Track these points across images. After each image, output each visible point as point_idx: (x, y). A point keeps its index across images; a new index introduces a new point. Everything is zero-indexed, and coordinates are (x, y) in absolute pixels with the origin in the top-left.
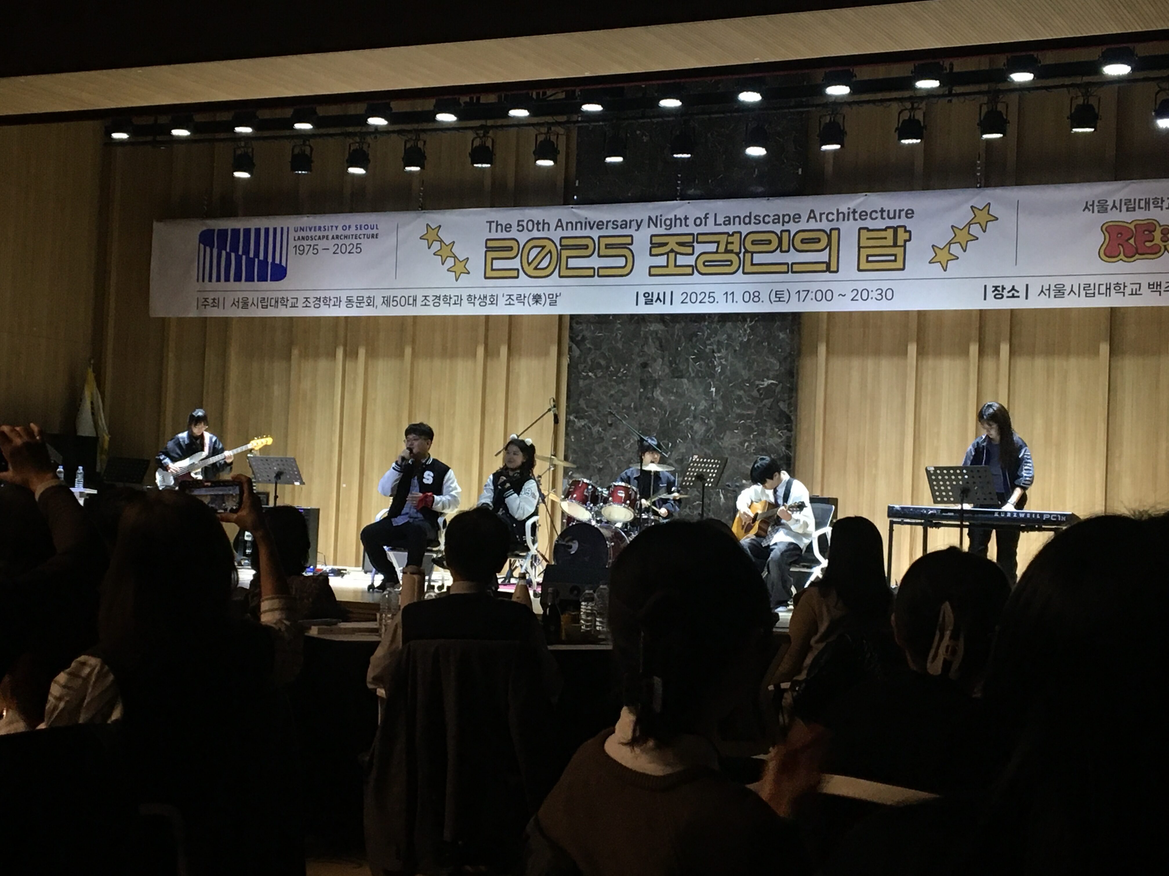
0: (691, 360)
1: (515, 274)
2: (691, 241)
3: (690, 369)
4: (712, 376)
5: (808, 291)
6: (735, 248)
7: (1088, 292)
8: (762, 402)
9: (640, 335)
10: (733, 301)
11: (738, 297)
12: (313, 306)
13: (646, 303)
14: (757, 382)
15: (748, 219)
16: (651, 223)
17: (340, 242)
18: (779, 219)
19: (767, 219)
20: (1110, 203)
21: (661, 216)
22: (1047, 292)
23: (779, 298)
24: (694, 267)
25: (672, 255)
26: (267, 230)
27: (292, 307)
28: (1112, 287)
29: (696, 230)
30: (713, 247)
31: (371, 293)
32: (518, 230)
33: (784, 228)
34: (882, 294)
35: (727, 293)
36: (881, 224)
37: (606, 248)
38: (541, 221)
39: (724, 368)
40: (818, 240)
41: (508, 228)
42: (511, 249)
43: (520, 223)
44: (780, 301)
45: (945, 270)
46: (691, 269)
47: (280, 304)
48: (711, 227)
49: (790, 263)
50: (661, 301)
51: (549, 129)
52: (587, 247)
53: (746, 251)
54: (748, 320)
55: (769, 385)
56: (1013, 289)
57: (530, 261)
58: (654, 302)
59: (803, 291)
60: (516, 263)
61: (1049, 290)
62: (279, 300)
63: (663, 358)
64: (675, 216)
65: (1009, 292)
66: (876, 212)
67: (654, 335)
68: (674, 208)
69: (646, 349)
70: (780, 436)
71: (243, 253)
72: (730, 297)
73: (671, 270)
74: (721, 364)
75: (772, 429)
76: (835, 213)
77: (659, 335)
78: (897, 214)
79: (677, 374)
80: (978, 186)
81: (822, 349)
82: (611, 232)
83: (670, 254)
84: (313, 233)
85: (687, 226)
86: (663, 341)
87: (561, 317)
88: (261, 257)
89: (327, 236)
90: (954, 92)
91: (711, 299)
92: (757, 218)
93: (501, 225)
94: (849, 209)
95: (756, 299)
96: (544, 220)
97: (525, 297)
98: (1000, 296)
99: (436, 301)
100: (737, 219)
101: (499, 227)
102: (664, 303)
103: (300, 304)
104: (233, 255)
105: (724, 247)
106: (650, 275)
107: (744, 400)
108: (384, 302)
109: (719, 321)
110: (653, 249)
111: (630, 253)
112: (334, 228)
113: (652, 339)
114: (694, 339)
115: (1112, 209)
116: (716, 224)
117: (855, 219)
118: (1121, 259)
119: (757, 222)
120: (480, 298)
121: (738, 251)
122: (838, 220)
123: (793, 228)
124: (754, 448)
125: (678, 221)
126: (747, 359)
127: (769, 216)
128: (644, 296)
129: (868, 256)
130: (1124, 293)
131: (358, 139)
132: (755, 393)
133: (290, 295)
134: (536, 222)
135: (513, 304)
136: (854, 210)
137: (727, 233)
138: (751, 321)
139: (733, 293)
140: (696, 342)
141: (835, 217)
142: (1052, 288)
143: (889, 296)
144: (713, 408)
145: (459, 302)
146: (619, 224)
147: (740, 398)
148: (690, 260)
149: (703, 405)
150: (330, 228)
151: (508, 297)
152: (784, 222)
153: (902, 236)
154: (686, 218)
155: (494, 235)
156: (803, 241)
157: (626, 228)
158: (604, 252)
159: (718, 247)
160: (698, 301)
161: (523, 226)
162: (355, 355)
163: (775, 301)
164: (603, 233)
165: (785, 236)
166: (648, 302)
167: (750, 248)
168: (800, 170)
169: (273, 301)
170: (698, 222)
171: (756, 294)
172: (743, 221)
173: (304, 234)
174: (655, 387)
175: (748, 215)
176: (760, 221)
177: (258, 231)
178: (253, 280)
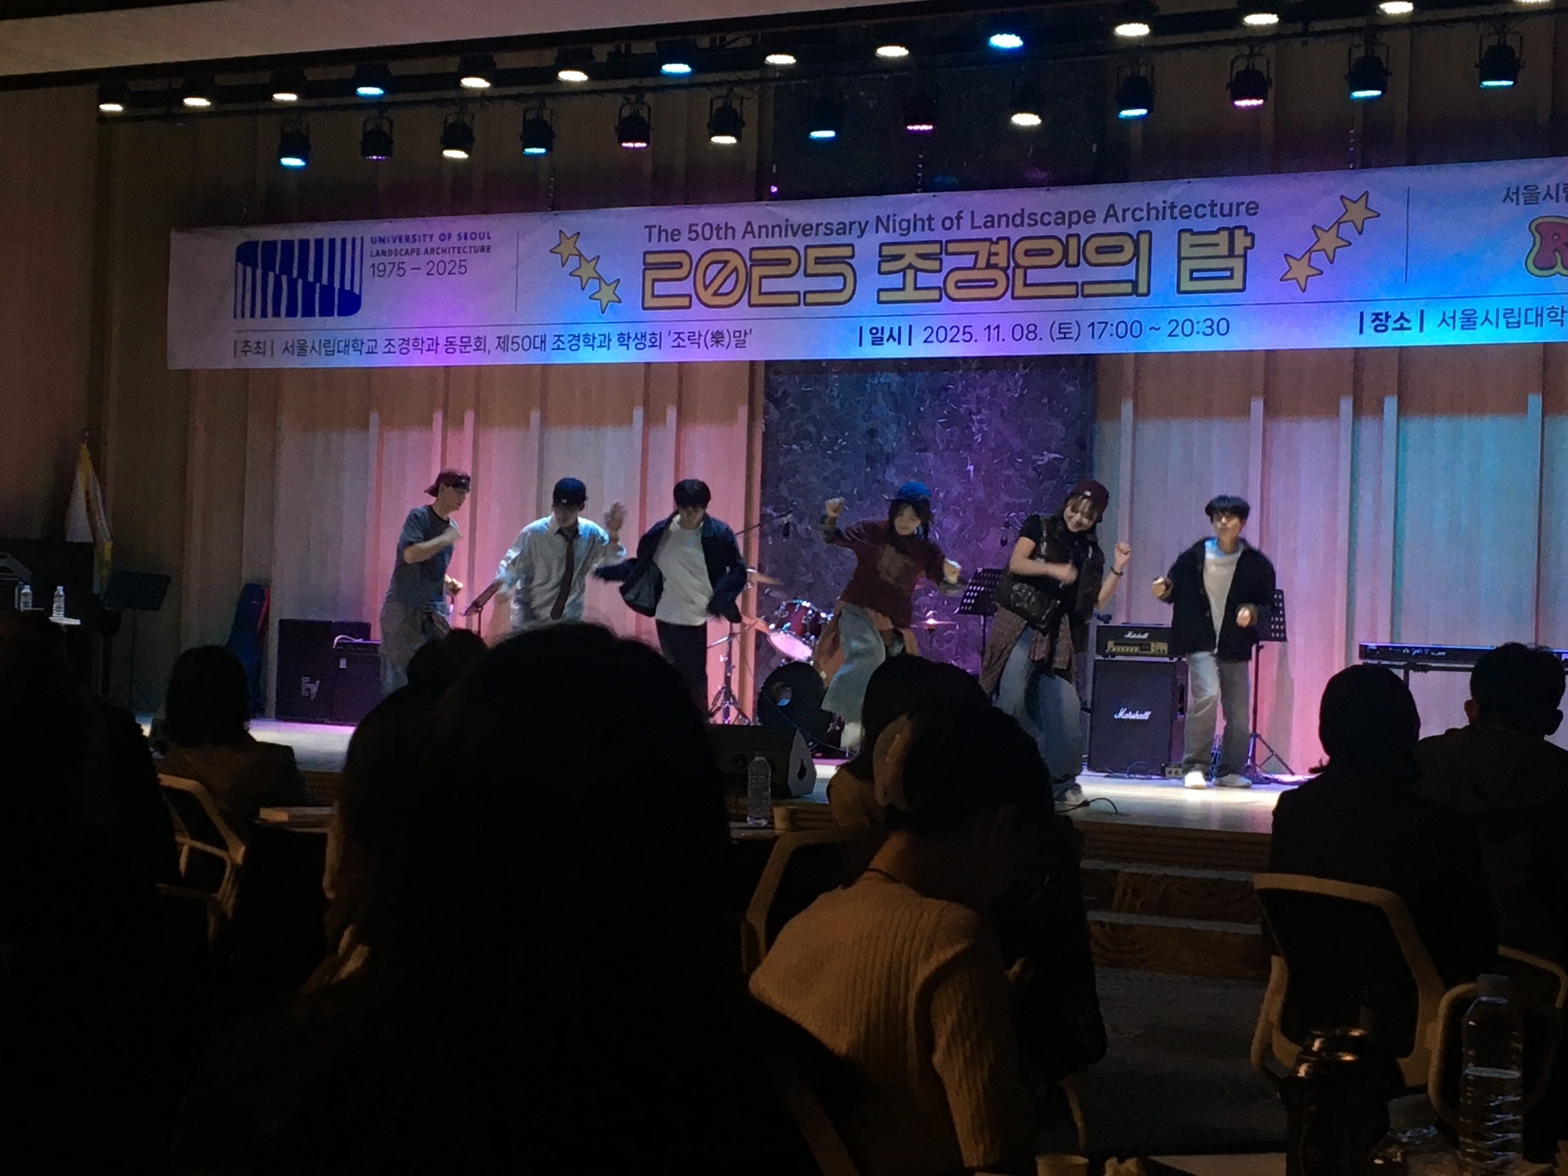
0: (939, 426)
1: (685, 301)
2: (938, 251)
3: (938, 439)
4: (969, 448)
5: (1107, 323)
6: (1001, 260)
7: (1511, 320)
8: (1040, 485)
9: (866, 389)
10: (998, 340)
11: (1005, 333)
12: (398, 352)
13: (873, 343)
14: (1034, 457)
15: (1019, 218)
16: (880, 226)
17: (435, 258)
18: (1063, 218)
19: (1046, 219)
20: (1542, 189)
21: (895, 215)
22: (1450, 321)
23: (1065, 333)
24: (942, 290)
25: (910, 273)
26: (332, 242)
27: (368, 353)
28: (1545, 313)
29: (944, 236)
30: (968, 261)
31: (480, 332)
32: (690, 239)
33: (1072, 231)
34: (1213, 328)
35: (989, 327)
36: (1209, 224)
37: (816, 263)
38: (723, 225)
39: (986, 436)
40: (1119, 249)
41: (675, 235)
42: (680, 265)
43: (693, 228)
44: (1065, 338)
45: (1304, 291)
46: (937, 292)
47: (351, 348)
48: (966, 231)
49: (1080, 283)
50: (894, 340)
51: (730, 91)
52: (787, 262)
53: (1017, 266)
54: (1021, 365)
55: (1051, 461)
56: (1402, 317)
57: (707, 282)
58: (885, 341)
59: (1099, 323)
60: (686, 287)
61: (1454, 318)
62: (351, 343)
63: (899, 423)
64: (915, 215)
65: (1396, 322)
66: (1204, 206)
67: (886, 389)
68: (911, 204)
69: (874, 409)
71: (299, 276)
72: (994, 333)
73: (910, 294)
74: (981, 430)
76: (1145, 208)
77: (892, 389)
78: (1234, 209)
79: (920, 445)
80: (1351, 166)
81: (1127, 408)
82: (822, 240)
83: (908, 271)
84: (398, 246)
85: (931, 229)
86: (899, 398)
87: (752, 363)
88: (325, 281)
89: (418, 250)
90: (1310, 30)
91: (967, 337)
92: (1033, 217)
93: (666, 231)
94: (1165, 202)
95: (1031, 336)
96: (726, 224)
97: (700, 336)
98: (1383, 328)
99: (574, 342)
100: (1004, 219)
101: (663, 234)
102: (899, 343)
103: (381, 348)
104: (284, 278)
105: (985, 261)
106: (879, 302)
107: (1015, 483)
108: (499, 344)
109: (979, 369)
110: (883, 264)
111: (850, 269)
112: (428, 239)
113: (884, 395)
114: (944, 394)
115: (1544, 198)
116: (973, 227)
117: (1173, 218)
118: (1558, 273)
119: (1033, 222)
120: (636, 337)
121: (1005, 265)
122: (1148, 219)
125: (919, 223)
126: (1019, 423)
127: (1049, 214)
128: (871, 333)
129: (1192, 271)
130: (1562, 321)
131: (456, 108)
132: (1031, 473)
133: (366, 336)
134: (715, 226)
135: (684, 347)
136: (1172, 203)
137: (989, 240)
138: (1025, 368)
139: (998, 327)
140: (946, 398)
141: (1144, 214)
143: (1223, 328)
144: (970, 495)
145: (606, 344)
146: (835, 227)
147: (1009, 480)
148: (937, 280)
149: (957, 490)
150: (422, 238)
151: (676, 336)
152: (1071, 222)
153: (1241, 241)
154: (930, 219)
155: (654, 246)
156: (1100, 250)
157: (844, 233)
158: (813, 268)
159: (976, 259)
160: (949, 338)
161: (696, 232)
162: (460, 424)
163: (1058, 338)
164: (810, 241)
165: (1073, 242)
166: (877, 341)
167: (1024, 261)
168: (1095, 146)
169: (342, 344)
170: (948, 223)
171: (1032, 328)
172: (1010, 221)
173: (385, 247)
174: (888, 464)
175: (1020, 212)
176: (1036, 222)
177: (319, 243)
178: (313, 315)
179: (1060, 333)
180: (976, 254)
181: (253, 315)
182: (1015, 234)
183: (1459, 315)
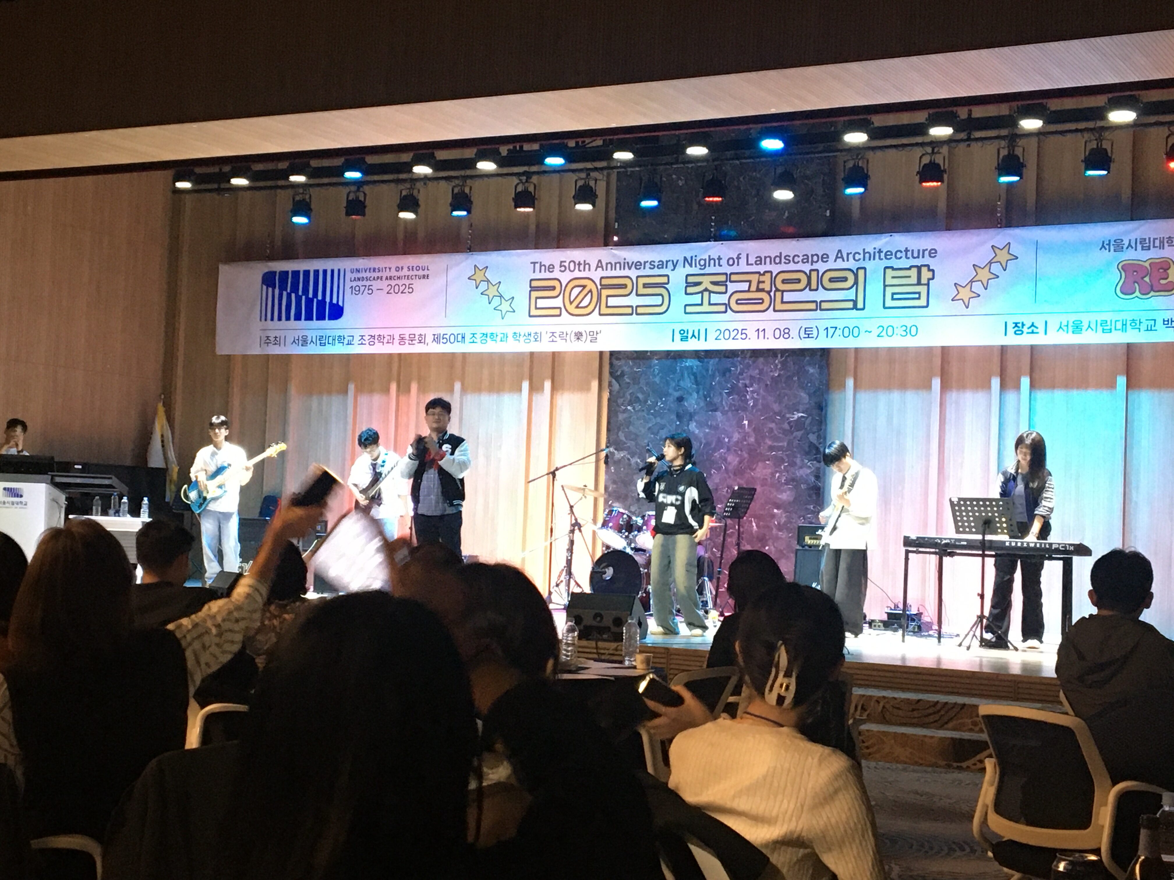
0: (725, 394)
1: (557, 312)
2: (725, 280)
3: (724, 403)
4: (745, 409)
5: (836, 328)
6: (767, 286)
7: (1105, 328)
8: (792, 434)
9: (676, 370)
10: (764, 338)
11: (769, 333)
12: (367, 344)
13: (681, 340)
14: (788, 416)
15: (778, 259)
16: (686, 263)
17: (393, 283)
18: (808, 259)
19: (796, 259)
20: (1126, 242)
21: (696, 256)
22: (1065, 328)
23: (809, 334)
24: (727, 305)
25: (706, 294)
26: (325, 272)
27: (348, 344)
28: (1128, 323)
29: (729, 270)
30: (745, 286)
31: (422, 331)
32: (561, 271)
33: (813, 267)
34: (907, 331)
35: (758, 330)
36: (904, 263)
37: (644, 287)
38: (582, 262)
39: (756, 401)
40: (845, 279)
41: (551, 268)
42: (553, 288)
43: (563, 264)
44: (808, 337)
45: (967, 307)
46: (724, 307)
47: (337, 341)
48: (743, 267)
49: (818, 301)
50: (695, 338)
51: (588, 175)
52: (624, 286)
53: (777, 290)
54: (779, 356)
55: (799, 418)
56: (1033, 325)
57: (572, 300)
58: (689, 339)
59: (831, 327)
60: (558, 302)
61: (1067, 326)
62: (337, 338)
63: (698, 393)
64: (709, 256)
65: (1029, 328)
66: (901, 252)
67: (690, 370)
68: (707, 249)
69: (682, 383)
70: (810, 467)
71: (303, 293)
72: (761, 334)
73: (706, 308)
74: (752, 398)
75: (802, 460)
76: (862, 253)
77: (694, 371)
78: (921, 253)
79: (712, 407)
80: (999, 226)
81: (850, 383)
82: (648, 272)
83: (704, 293)
84: (368, 274)
85: (720, 265)
86: (699, 376)
87: (601, 353)
88: (320, 298)
89: (382, 277)
90: (972, 137)
91: (744, 336)
92: (787, 258)
93: (545, 266)
94: (875, 248)
95: (786, 336)
96: (585, 261)
97: (567, 334)
98: (1020, 332)
99: (483, 338)
100: (768, 259)
101: (543, 268)
102: (699, 339)
103: (356, 341)
104: (293, 295)
105: (756, 287)
106: (686, 313)
107: (776, 432)
108: (434, 339)
109: (751, 357)
110: (688, 288)
111: (666, 292)
112: (388, 270)
113: (688, 374)
114: (728, 375)
115: (1127, 248)
116: (748, 264)
117: (880, 259)
118: (1137, 297)
119: (787, 261)
120: (525, 335)
121: (769, 289)
122: (864, 260)
124: (785, 478)
125: (712, 262)
126: (778, 393)
127: (799, 256)
128: (680, 333)
129: (893, 294)
130: (1139, 329)
131: (408, 185)
132: (786, 426)
133: (346, 333)
134: (577, 263)
135: (556, 341)
136: (880, 250)
137: (759, 273)
138: (782, 357)
139: (764, 330)
140: (730, 377)
141: (861, 256)
142: (1071, 324)
143: (913, 332)
144: (746, 440)
145: (505, 340)
146: (656, 264)
147: (771, 430)
148: (724, 299)
149: (736, 437)
150: (384, 270)
151: (551, 334)
152: (812, 262)
153: (926, 274)
154: (719, 259)
155: (537, 275)
156: (831, 280)
157: (662, 268)
158: (642, 291)
159: (750, 286)
160: (731, 338)
161: (565, 266)
162: (408, 391)
163: (804, 338)
164: (641, 272)
165: (814, 275)
166: (684, 339)
167: (781, 286)
168: (828, 211)
169: (331, 339)
170: (731, 262)
171: (787, 331)
172: (773, 261)
173: (360, 275)
174: (691, 420)
175: (779, 255)
176: (790, 261)
177: (316, 272)
178: (312, 319)
179: (805, 334)
181: (272, 319)
182: (775, 269)
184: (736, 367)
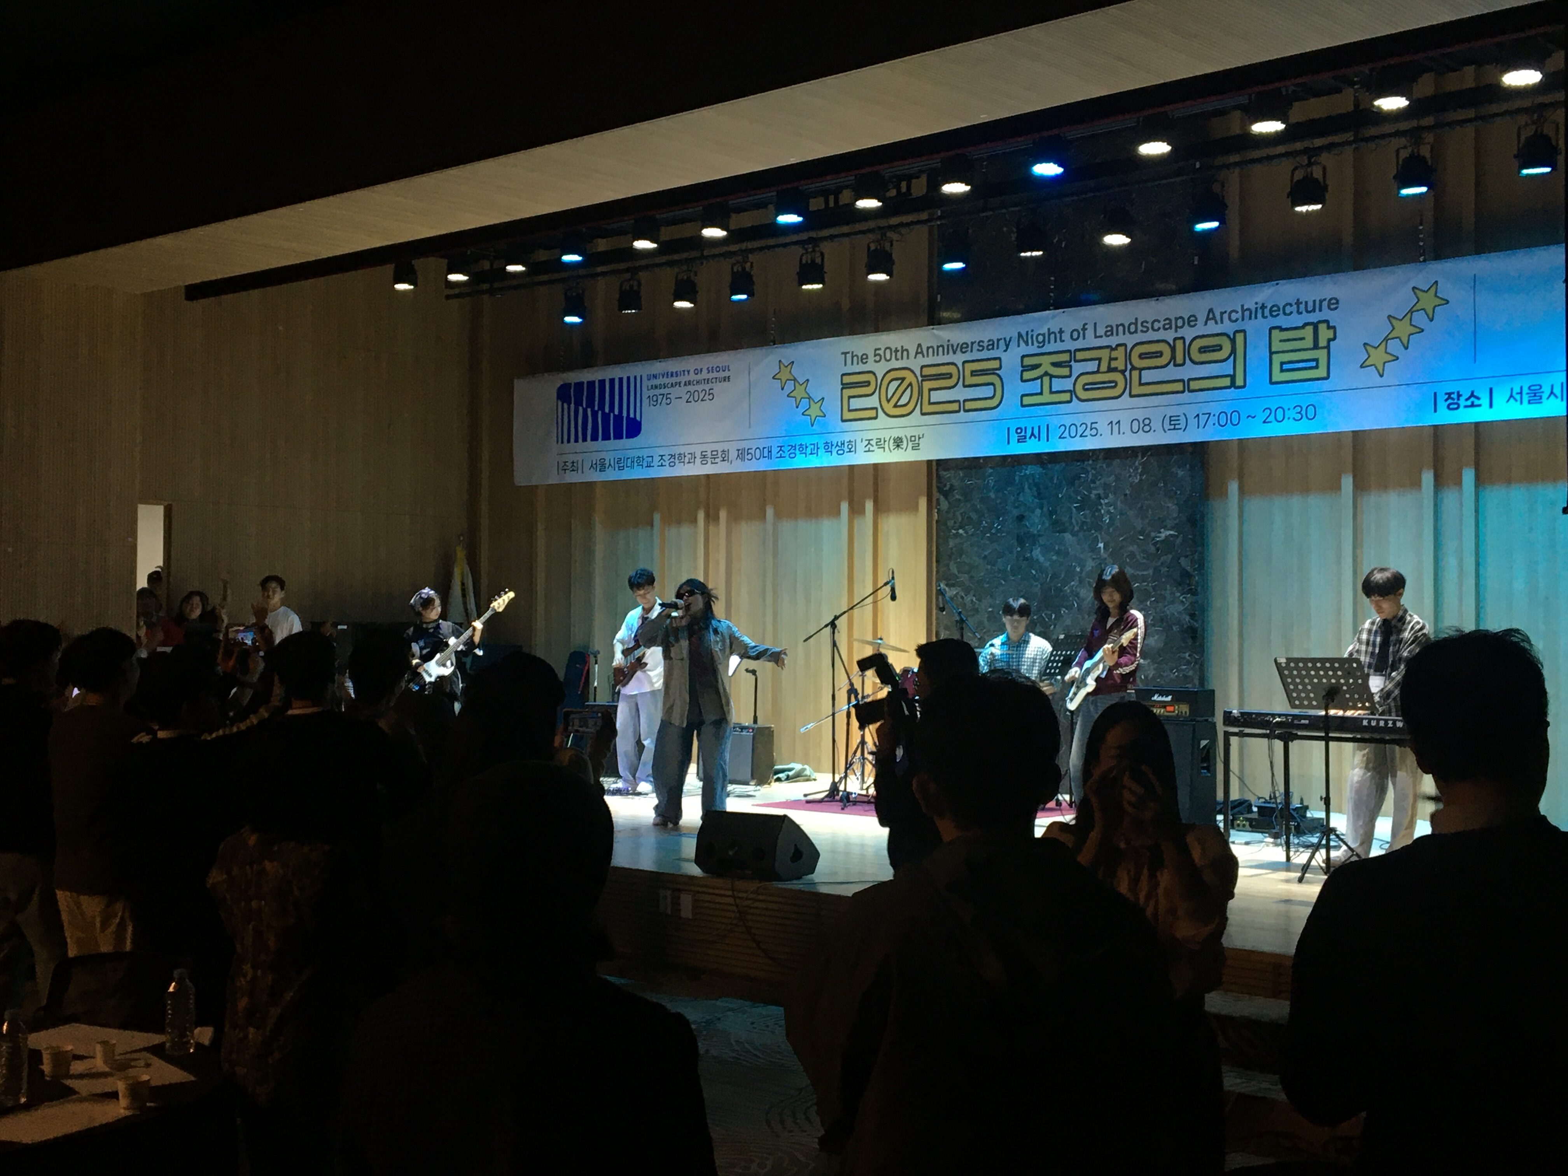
0: (1074, 509)
1: (872, 413)
2: (1068, 359)
3: (1074, 521)
4: (1099, 528)
5: (1210, 414)
6: (1119, 364)
8: (1159, 559)
9: (1014, 479)
10: (1119, 433)
11: (1125, 427)
12: (668, 465)
13: (1019, 441)
14: (1153, 534)
15: (1134, 327)
16: (1021, 342)
17: (691, 388)
18: (1170, 323)
19: (1156, 325)
21: (1032, 331)
22: (1518, 397)
23: (1175, 425)
24: (1072, 392)
25: (1046, 379)
26: (621, 380)
27: (647, 467)
29: (1072, 346)
30: (1092, 366)
31: (725, 446)
32: (876, 361)
33: (1178, 335)
34: (1302, 413)
35: (1111, 422)
36: (1297, 320)
37: (972, 375)
38: (899, 348)
39: (1112, 517)
40: (1219, 348)
41: (864, 359)
42: (868, 383)
43: (878, 352)
44: (1174, 429)
45: (1381, 376)
46: (1068, 394)
47: (636, 464)
48: (1091, 341)
49: (1186, 380)
50: (1035, 437)
52: (949, 376)
53: (1133, 368)
54: (1140, 455)
55: (1167, 537)
56: (1472, 395)
57: (889, 397)
58: (1028, 439)
59: (1203, 414)
60: (873, 401)
61: (1521, 393)
62: (636, 459)
63: (1042, 508)
64: (1049, 329)
65: (1467, 400)
66: (1291, 305)
67: (1031, 481)
68: (1047, 320)
69: (1022, 498)
70: (1182, 602)
71: (599, 409)
72: (1116, 428)
73: (1047, 397)
74: (1109, 512)
75: (1172, 593)
76: (1240, 310)
77: (1036, 481)
78: (1318, 306)
79: (1059, 527)
80: (1422, 259)
81: (1233, 487)
82: (977, 355)
83: (1044, 378)
84: (666, 380)
85: (1062, 341)
86: (1041, 487)
87: (929, 462)
88: (616, 412)
89: (680, 383)
91: (1094, 432)
92: (1145, 324)
93: (856, 355)
94: (1256, 303)
95: (1147, 428)
96: (902, 347)
97: (885, 441)
98: (1456, 406)
99: (792, 451)
100: (1121, 328)
101: (855, 358)
102: (1039, 440)
103: (656, 462)
104: (589, 410)
105: (1107, 365)
106: (1023, 406)
107: (1138, 557)
108: (738, 456)
110: (1025, 373)
111: (998, 379)
112: (686, 373)
113: (1030, 484)
114: (1077, 482)
116: (1096, 337)
117: (1264, 317)
119: (1145, 329)
120: (837, 445)
121: (1123, 368)
122: (1243, 320)
123: (1188, 333)
125: (1052, 336)
126: (1139, 505)
127: (1159, 321)
128: (1017, 432)
129: (1282, 364)
131: (685, 268)
132: (1152, 549)
133: (644, 453)
134: (893, 350)
135: (873, 451)
136: (1263, 304)
137: (1109, 347)
138: (1142, 458)
139: (1119, 422)
140: (1079, 486)
141: (1239, 315)
143: (1311, 414)
145: (816, 451)
146: (985, 344)
147: (1132, 555)
148: (1068, 384)
150: (682, 373)
151: (867, 442)
152: (1177, 327)
153: (1324, 334)
154: (1061, 332)
155: (849, 369)
156: (1203, 350)
157: (993, 349)
158: (970, 380)
159: (1099, 365)
160: (1079, 435)
161: (879, 355)
162: (717, 519)
163: (1169, 430)
164: (968, 356)
165: (1179, 345)
166: (1022, 440)
167: (1137, 362)
168: (1196, 258)
169: (629, 460)
170: (1075, 335)
171: (1147, 422)
172: (1128, 329)
173: (657, 382)
174: (1034, 544)
175: (1134, 321)
176: (1148, 328)
177: (612, 381)
178: (609, 439)
179: (1170, 425)
180: (1100, 360)
181: (569, 441)
182: (1130, 340)
183: (1525, 390)
184: (1087, 472)
